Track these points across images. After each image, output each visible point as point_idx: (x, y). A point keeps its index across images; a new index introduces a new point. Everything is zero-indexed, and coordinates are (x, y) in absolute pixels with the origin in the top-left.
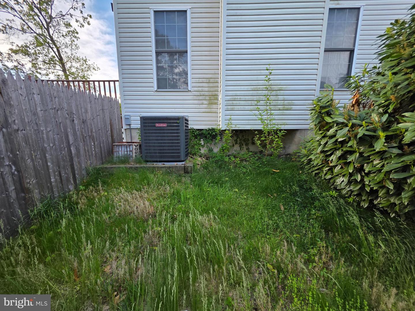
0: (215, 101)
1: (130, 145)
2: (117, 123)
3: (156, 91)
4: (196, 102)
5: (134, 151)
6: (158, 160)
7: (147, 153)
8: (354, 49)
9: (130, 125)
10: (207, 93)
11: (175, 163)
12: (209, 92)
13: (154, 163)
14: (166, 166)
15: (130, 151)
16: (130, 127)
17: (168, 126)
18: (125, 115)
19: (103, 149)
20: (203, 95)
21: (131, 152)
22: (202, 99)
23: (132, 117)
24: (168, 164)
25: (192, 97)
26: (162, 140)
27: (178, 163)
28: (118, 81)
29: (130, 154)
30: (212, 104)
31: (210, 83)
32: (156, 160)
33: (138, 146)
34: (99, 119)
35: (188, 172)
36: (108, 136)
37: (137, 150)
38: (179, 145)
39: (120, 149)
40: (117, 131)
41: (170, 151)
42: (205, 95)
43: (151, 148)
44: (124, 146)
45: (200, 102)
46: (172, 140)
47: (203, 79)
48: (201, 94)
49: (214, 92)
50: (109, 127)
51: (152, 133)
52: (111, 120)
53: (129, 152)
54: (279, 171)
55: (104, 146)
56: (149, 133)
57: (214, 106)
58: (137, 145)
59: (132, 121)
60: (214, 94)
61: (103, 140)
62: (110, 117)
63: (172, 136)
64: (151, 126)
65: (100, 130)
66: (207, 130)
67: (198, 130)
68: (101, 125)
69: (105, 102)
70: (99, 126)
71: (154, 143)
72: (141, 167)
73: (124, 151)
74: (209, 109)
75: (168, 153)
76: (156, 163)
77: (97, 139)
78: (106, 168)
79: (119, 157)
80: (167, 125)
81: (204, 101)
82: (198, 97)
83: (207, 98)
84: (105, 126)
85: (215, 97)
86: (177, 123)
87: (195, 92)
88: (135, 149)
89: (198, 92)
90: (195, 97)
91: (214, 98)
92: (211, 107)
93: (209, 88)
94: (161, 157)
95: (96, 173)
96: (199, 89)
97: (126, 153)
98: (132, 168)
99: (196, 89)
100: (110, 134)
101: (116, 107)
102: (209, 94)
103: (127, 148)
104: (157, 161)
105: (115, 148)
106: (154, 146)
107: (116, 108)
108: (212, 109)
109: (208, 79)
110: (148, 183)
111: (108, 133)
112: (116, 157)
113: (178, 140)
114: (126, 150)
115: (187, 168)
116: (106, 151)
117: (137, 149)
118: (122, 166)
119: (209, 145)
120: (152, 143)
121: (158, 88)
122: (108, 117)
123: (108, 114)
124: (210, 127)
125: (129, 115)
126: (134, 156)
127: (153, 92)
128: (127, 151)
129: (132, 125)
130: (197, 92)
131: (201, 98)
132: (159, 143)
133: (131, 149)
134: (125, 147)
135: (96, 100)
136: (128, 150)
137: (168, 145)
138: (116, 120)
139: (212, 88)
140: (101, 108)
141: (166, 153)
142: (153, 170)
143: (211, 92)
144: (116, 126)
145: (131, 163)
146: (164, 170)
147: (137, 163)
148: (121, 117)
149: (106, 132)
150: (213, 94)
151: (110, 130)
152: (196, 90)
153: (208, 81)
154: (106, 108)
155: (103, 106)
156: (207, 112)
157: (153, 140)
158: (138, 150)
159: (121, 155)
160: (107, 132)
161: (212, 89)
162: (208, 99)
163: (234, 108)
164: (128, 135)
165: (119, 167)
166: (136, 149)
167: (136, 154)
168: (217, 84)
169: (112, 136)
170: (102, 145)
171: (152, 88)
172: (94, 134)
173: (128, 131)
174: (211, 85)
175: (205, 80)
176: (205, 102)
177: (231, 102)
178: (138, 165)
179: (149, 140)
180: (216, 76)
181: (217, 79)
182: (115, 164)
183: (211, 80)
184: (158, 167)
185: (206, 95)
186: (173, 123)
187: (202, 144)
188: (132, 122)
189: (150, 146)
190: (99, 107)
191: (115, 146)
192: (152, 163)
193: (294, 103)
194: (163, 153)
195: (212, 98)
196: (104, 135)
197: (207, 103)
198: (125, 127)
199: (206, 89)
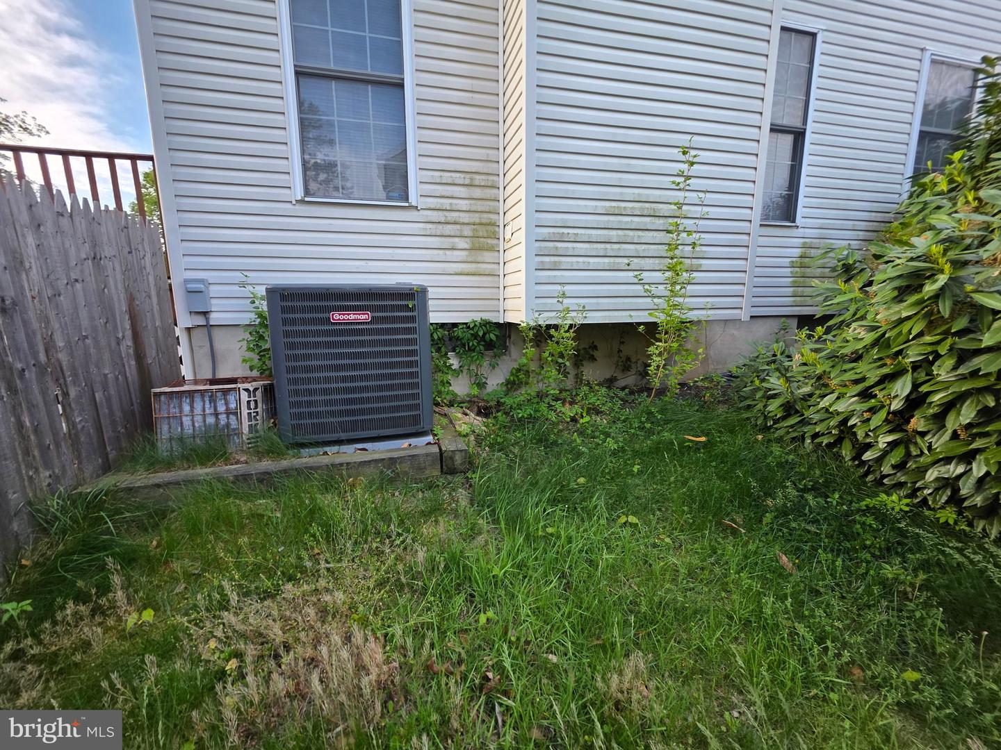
0: (489, 241)
1: (225, 392)
2: (156, 308)
3: (302, 202)
4: (435, 241)
5: (245, 412)
6: (343, 436)
7: (300, 416)
8: (805, 129)
9: (205, 314)
10: (465, 218)
11: (405, 443)
12: (471, 215)
13: (327, 449)
14: (376, 456)
15: (228, 413)
16: (207, 320)
17: (374, 320)
18: (186, 281)
19: (104, 411)
20: (455, 223)
21: (233, 417)
22: (453, 234)
23: (212, 288)
24: (380, 450)
25: (421, 225)
26: (354, 367)
27: (413, 441)
28: (150, 158)
29: (228, 425)
30: (480, 249)
31: (473, 188)
32: (334, 436)
33: (259, 393)
34: (81, 294)
35: (453, 471)
36: (122, 358)
37: (256, 407)
38: (415, 380)
39: (187, 408)
40: (156, 338)
41: (386, 404)
42: (461, 221)
43: (313, 398)
44: (203, 397)
45: (446, 242)
46: (392, 365)
47: (453, 174)
48: (449, 219)
49: (485, 215)
50: (127, 325)
51: (317, 345)
52: (131, 299)
53: (223, 418)
54: (703, 439)
55: (108, 400)
56: (306, 345)
57: (488, 256)
58: (256, 389)
59: (213, 302)
60: (488, 221)
61: (105, 375)
62: (127, 289)
63: (392, 354)
64: (313, 321)
65: (86, 337)
66: (469, 327)
67: (443, 325)
68: (92, 319)
69: (103, 229)
70: (85, 322)
71: (328, 380)
72: (285, 471)
73: (204, 416)
74: (474, 266)
75: (379, 410)
76: (335, 449)
77: (75, 375)
78: (130, 489)
79: (181, 439)
80: (373, 317)
81: (457, 240)
82: (440, 226)
83: (467, 231)
84: (110, 318)
85: (490, 228)
86: (406, 308)
87: (429, 213)
88: (249, 402)
89: (440, 213)
90: (430, 226)
91: (487, 231)
92: (480, 259)
93: (472, 202)
94: (354, 426)
95: (84, 518)
96: (442, 204)
97: (211, 420)
98: (245, 477)
99: (432, 202)
100: (131, 351)
101: (148, 249)
102: (472, 221)
103: (213, 400)
104: (339, 442)
105: (164, 407)
106: (326, 392)
107: (148, 256)
108: (480, 265)
109: (468, 176)
110: (328, 532)
111: (123, 348)
112: (171, 439)
113: (410, 364)
114: (212, 411)
115: (452, 458)
116: (118, 414)
117: (256, 402)
118: (201, 472)
119: (473, 367)
120: (318, 380)
121: (307, 192)
122: (120, 286)
123: (119, 277)
124: (477, 317)
125: (202, 281)
126: (246, 429)
127: (289, 206)
128: (216, 414)
129: (213, 316)
130: (435, 213)
131: (448, 229)
132: (344, 379)
133: (233, 406)
134: (207, 399)
135: (65, 222)
136: (221, 408)
137: (378, 383)
138: (150, 297)
139: (480, 202)
140: (86, 250)
141: (371, 411)
142: (332, 478)
143: (477, 215)
144: (152, 320)
145: (238, 457)
146: (370, 471)
147: (260, 455)
148: (170, 285)
149: (114, 344)
150: (484, 221)
151: (129, 333)
152: (432, 207)
153: (467, 182)
154: (108, 251)
155: (94, 246)
156: (466, 271)
157: (320, 368)
158: (260, 405)
159: (188, 429)
160: (118, 344)
161: (480, 206)
162: (470, 234)
163: (560, 262)
164: (200, 347)
165: (190, 482)
166: (252, 405)
167: (253, 422)
168: (495, 191)
169: (139, 356)
170: (98, 396)
171: (286, 191)
172: (63, 357)
173: (199, 336)
174: (477, 193)
175: (458, 178)
176: (461, 243)
177: (551, 244)
178: (266, 465)
179: (308, 369)
180: (490, 167)
181: (495, 178)
182: (169, 465)
183: (478, 179)
184: (348, 464)
185: (464, 224)
186: (393, 308)
187: (453, 367)
188: (215, 305)
189: (310, 392)
190: (78, 250)
191: (163, 398)
192: (321, 450)
193: (705, 252)
194: (362, 412)
195: (482, 231)
196: (106, 356)
197: (466, 246)
198: (184, 320)
199: (464, 204)
